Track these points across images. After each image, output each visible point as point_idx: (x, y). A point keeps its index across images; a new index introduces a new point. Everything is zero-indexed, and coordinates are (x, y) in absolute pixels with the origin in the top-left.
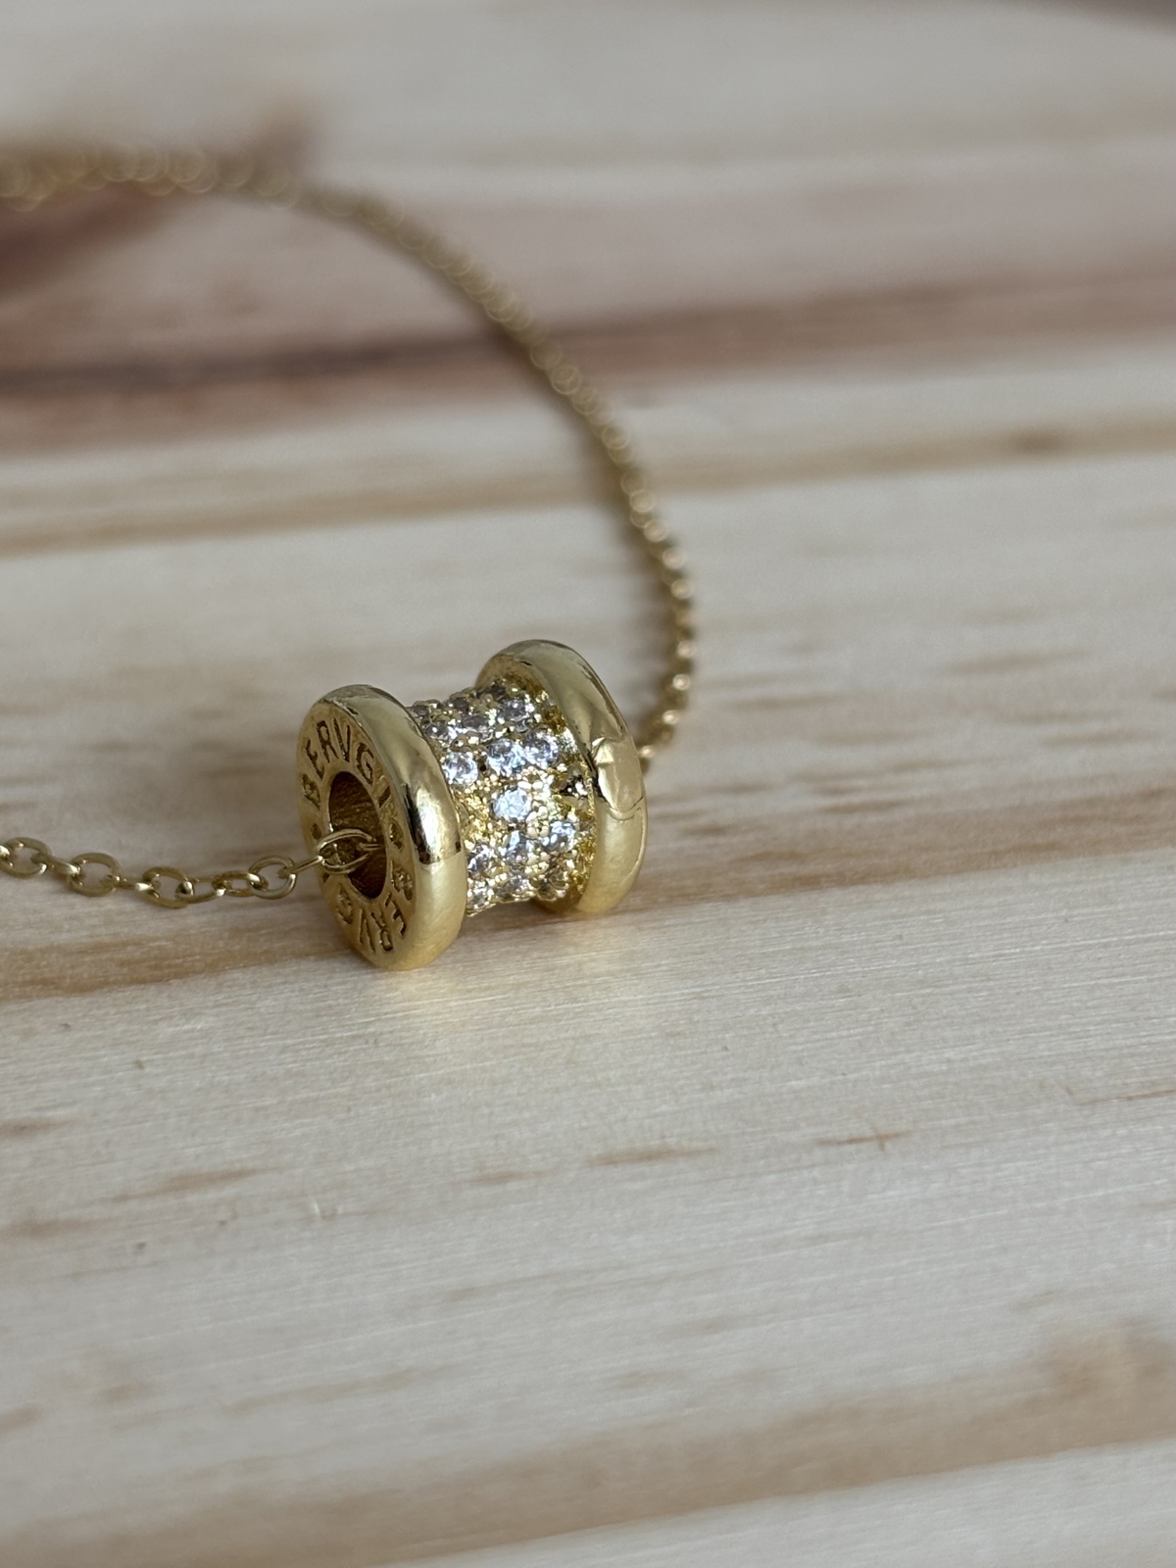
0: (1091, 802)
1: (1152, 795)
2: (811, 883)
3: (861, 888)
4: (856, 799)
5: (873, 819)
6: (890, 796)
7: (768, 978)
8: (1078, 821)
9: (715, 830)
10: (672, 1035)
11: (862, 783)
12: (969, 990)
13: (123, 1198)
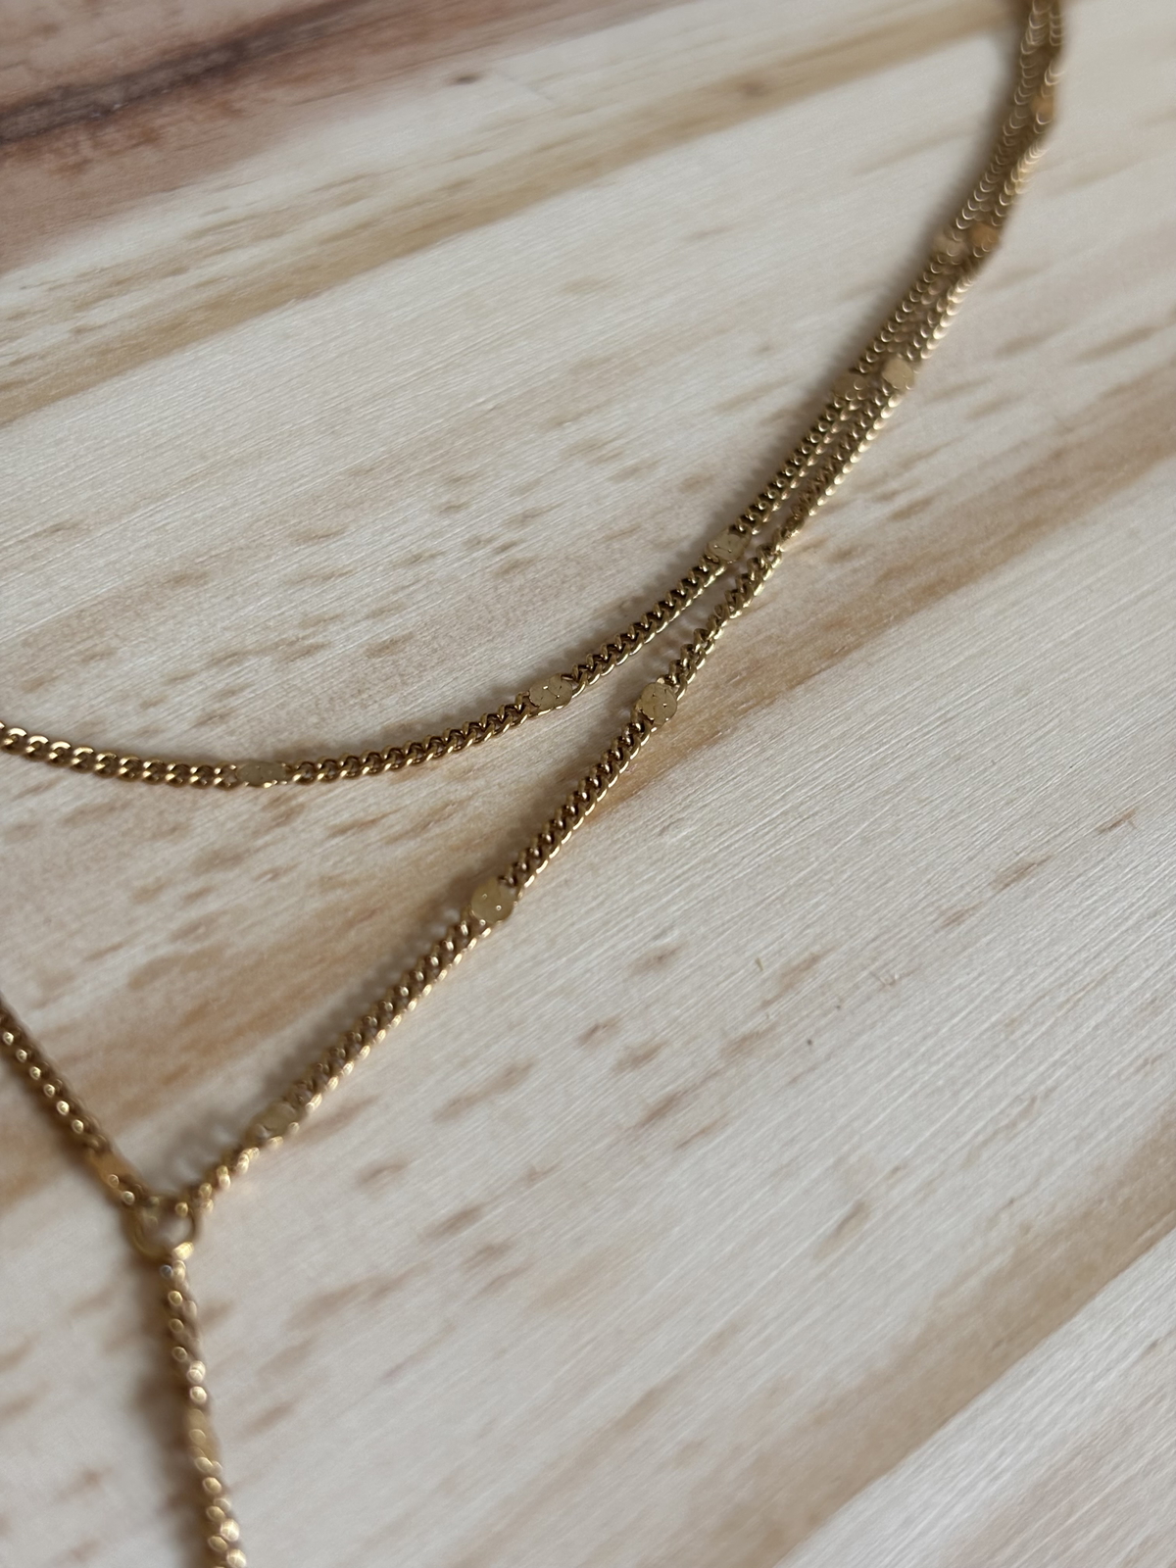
0: (1031, 471)
1: (1058, 455)
2: (932, 593)
3: (964, 590)
4: (901, 502)
5: (925, 519)
6: (919, 494)
7: (972, 690)
8: (1035, 492)
9: (843, 555)
10: (958, 759)
11: (894, 485)
12: (1082, 671)
13: (766, 1004)
